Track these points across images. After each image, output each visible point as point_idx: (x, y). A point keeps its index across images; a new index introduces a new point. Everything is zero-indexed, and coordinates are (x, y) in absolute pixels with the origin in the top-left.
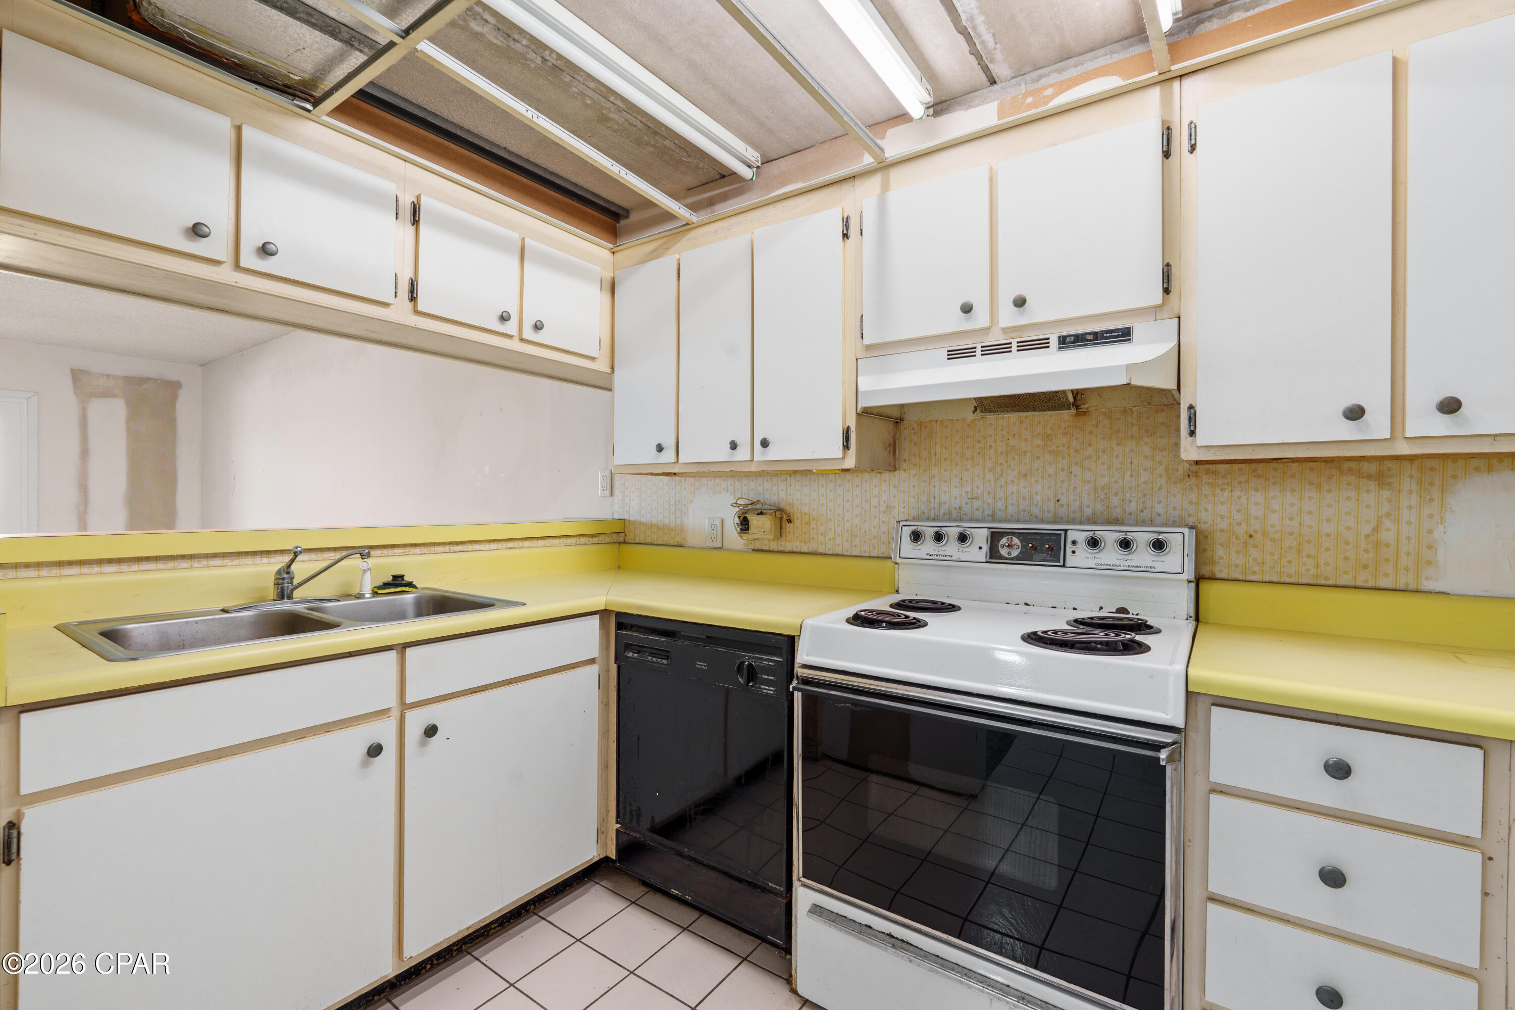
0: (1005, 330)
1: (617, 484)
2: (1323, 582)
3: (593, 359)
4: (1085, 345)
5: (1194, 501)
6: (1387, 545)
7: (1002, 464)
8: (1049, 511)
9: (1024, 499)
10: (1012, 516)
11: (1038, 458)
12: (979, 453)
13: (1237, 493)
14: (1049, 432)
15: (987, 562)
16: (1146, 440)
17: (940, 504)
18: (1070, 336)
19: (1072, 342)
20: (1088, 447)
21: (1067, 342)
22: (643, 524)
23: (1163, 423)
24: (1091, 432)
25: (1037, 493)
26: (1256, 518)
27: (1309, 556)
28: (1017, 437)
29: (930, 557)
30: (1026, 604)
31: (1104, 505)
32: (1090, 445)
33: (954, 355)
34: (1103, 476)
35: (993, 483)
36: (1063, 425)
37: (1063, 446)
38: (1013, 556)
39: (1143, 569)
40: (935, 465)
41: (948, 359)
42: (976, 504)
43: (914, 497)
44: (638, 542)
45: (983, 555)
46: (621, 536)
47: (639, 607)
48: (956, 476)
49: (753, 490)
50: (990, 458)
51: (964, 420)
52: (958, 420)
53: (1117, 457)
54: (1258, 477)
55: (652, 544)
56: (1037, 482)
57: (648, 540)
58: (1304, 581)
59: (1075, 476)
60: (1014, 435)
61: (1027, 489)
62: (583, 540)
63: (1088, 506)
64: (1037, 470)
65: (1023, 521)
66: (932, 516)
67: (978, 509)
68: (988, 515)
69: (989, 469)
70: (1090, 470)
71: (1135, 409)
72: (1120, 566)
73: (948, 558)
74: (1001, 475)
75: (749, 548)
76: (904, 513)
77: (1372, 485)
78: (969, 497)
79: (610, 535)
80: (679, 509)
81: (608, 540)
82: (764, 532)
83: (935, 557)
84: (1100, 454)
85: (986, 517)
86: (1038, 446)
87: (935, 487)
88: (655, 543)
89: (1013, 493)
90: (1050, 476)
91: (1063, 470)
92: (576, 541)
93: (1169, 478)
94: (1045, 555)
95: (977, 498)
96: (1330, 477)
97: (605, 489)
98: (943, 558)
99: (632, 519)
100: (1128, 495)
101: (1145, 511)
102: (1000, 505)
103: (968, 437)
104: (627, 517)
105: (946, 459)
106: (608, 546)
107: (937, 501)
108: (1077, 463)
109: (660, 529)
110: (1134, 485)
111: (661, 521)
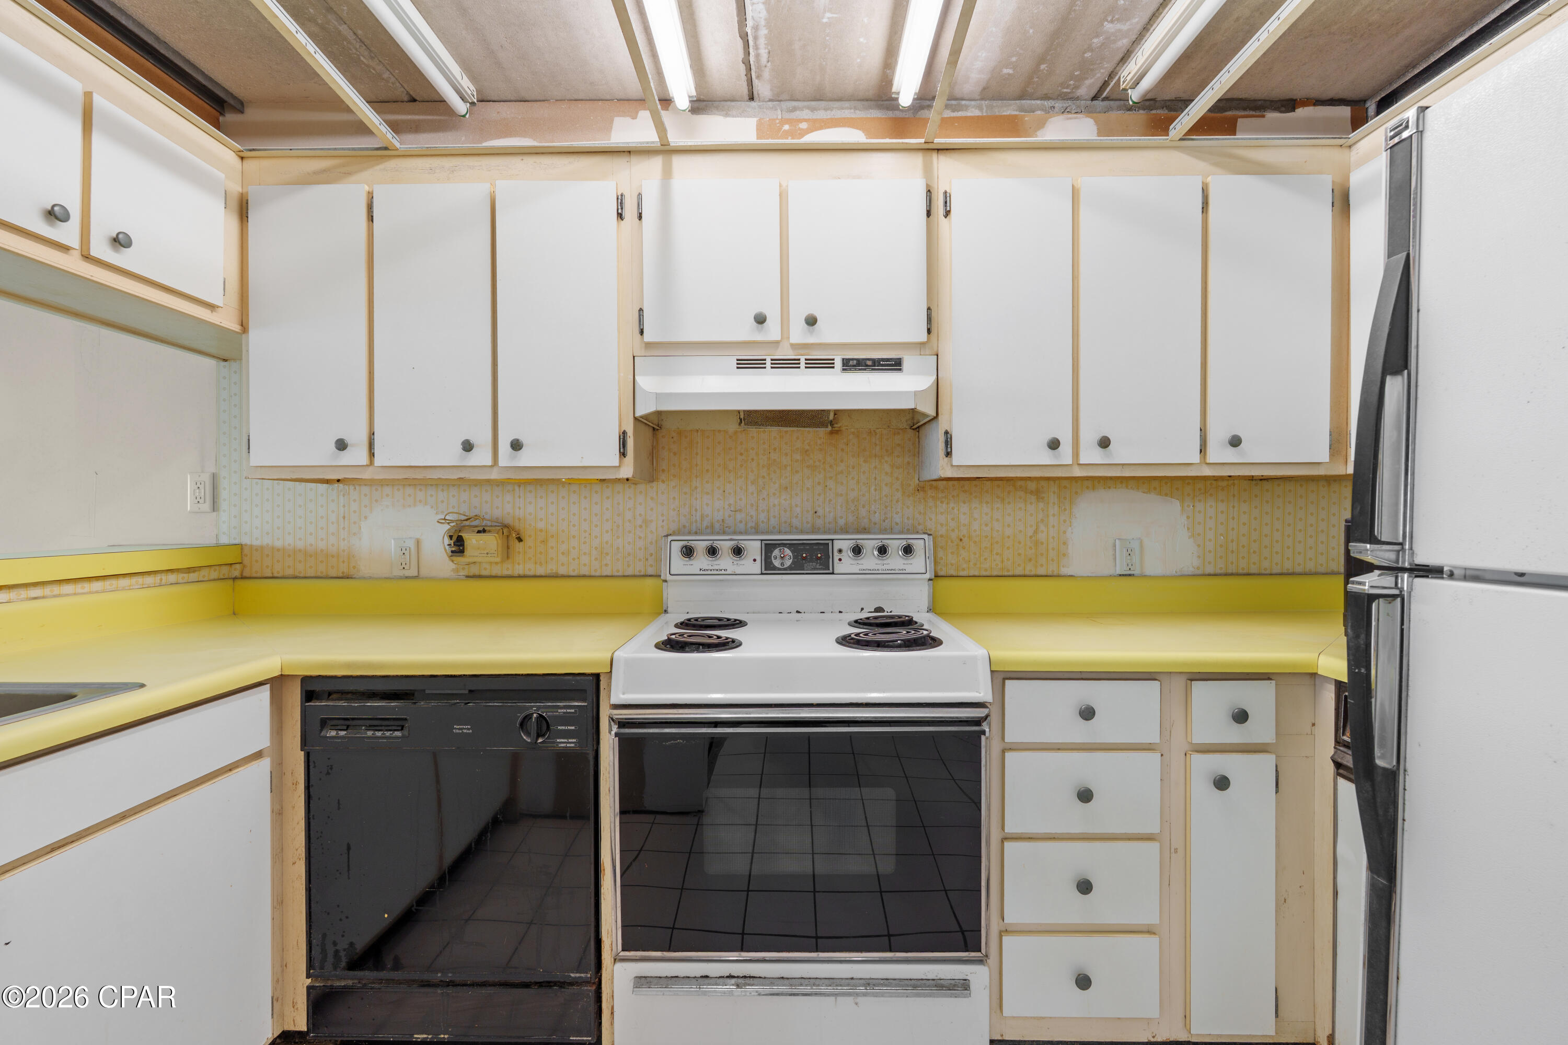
0: (794, 346)
1: (224, 494)
2: (1006, 573)
3: (212, 307)
4: (865, 370)
5: (922, 511)
6: (1042, 543)
7: (764, 477)
8: (807, 522)
9: (785, 511)
10: (774, 527)
11: (797, 472)
12: (741, 466)
13: (952, 505)
14: (807, 447)
15: (762, 574)
16: (886, 458)
17: (702, 516)
18: (853, 359)
19: (854, 366)
20: (841, 464)
21: (850, 365)
22: (278, 550)
23: (899, 445)
24: (842, 450)
25: (796, 506)
26: (964, 525)
27: (997, 554)
28: (777, 450)
29: (703, 572)
30: (798, 612)
31: (854, 516)
32: (842, 461)
33: (743, 364)
34: (853, 490)
35: (755, 495)
36: (819, 442)
37: (820, 461)
38: (785, 566)
39: (897, 572)
40: (697, 477)
41: (738, 368)
42: (739, 516)
43: (674, 510)
44: (270, 575)
45: (757, 567)
46: (235, 570)
47: (348, 665)
48: (719, 488)
49: (464, 502)
50: (752, 471)
51: (726, 432)
52: (719, 431)
53: (864, 472)
54: (965, 491)
55: (296, 577)
56: (797, 494)
57: (289, 572)
58: (995, 573)
59: (830, 489)
60: (775, 449)
61: (788, 502)
62: (172, 578)
63: (841, 517)
64: (797, 483)
65: (785, 533)
66: (694, 529)
67: (741, 522)
68: (751, 527)
69: (751, 482)
70: (842, 483)
71: (878, 431)
72: (878, 570)
73: (723, 572)
74: (764, 488)
75: (461, 574)
76: (662, 527)
77: (1033, 498)
78: (732, 509)
79: (217, 568)
80: (344, 528)
81: (214, 575)
82: (487, 554)
83: (709, 572)
84: (850, 470)
85: (750, 529)
86: (797, 461)
87: (696, 499)
88: (302, 575)
89: (774, 505)
90: (808, 489)
91: (819, 483)
92: (161, 580)
93: (904, 493)
94: (814, 564)
95: (740, 510)
96: (1009, 492)
97: (202, 501)
98: (717, 572)
99: (256, 543)
100: (873, 507)
101: (886, 521)
102: (762, 516)
103: (730, 449)
104: (246, 540)
105: (707, 471)
106: (212, 584)
107: (699, 514)
108: (831, 478)
109: (311, 556)
110: (877, 498)
111: (312, 545)
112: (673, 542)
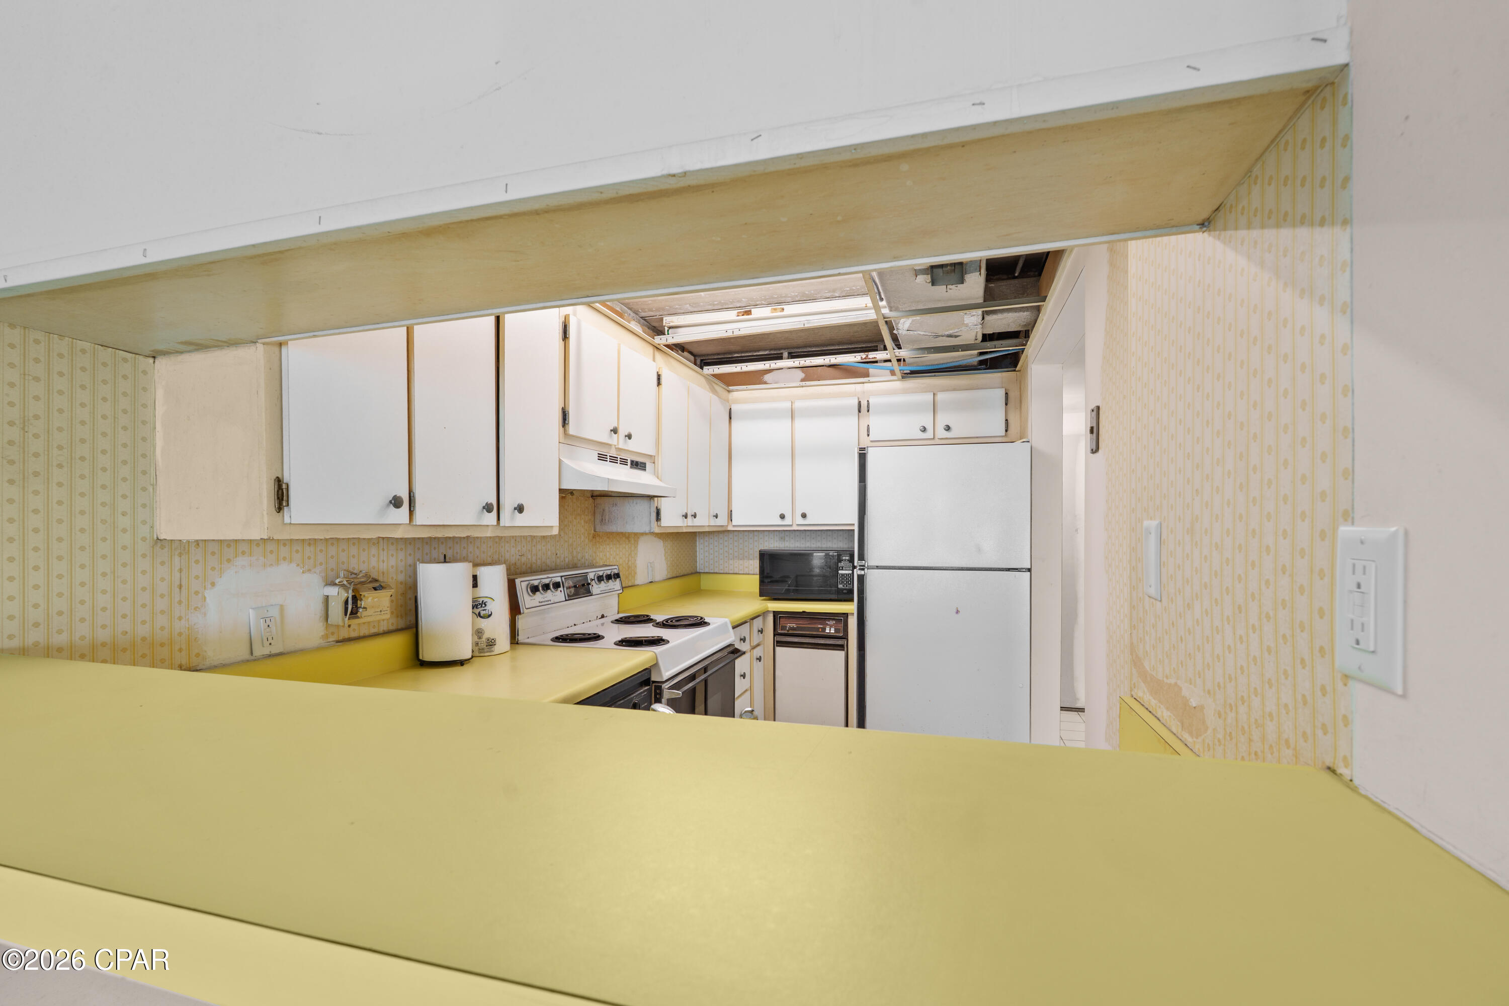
0: (617, 449)
5: (595, 551)
6: (633, 567)
8: (553, 562)
9: (544, 554)
13: (604, 546)
15: (566, 600)
16: (583, 516)
18: (633, 461)
23: (587, 507)
24: (567, 510)
25: (549, 550)
30: (575, 625)
31: (571, 556)
32: (567, 518)
33: (602, 457)
34: (571, 538)
35: (530, 543)
38: (572, 593)
39: (612, 590)
41: (598, 459)
42: (522, 559)
45: (563, 596)
49: (332, 557)
53: (575, 526)
54: (608, 538)
59: (562, 537)
61: (545, 547)
67: (524, 564)
70: (567, 534)
72: (606, 590)
75: (331, 639)
77: (627, 541)
78: (520, 554)
80: (180, 602)
82: (381, 611)
84: (570, 524)
87: (502, 547)
89: (539, 550)
93: (589, 539)
94: (584, 590)
95: (523, 555)
96: (621, 538)
102: (534, 559)
108: (562, 529)
109: (124, 650)
110: (579, 543)
111: (127, 633)
112: (522, 583)
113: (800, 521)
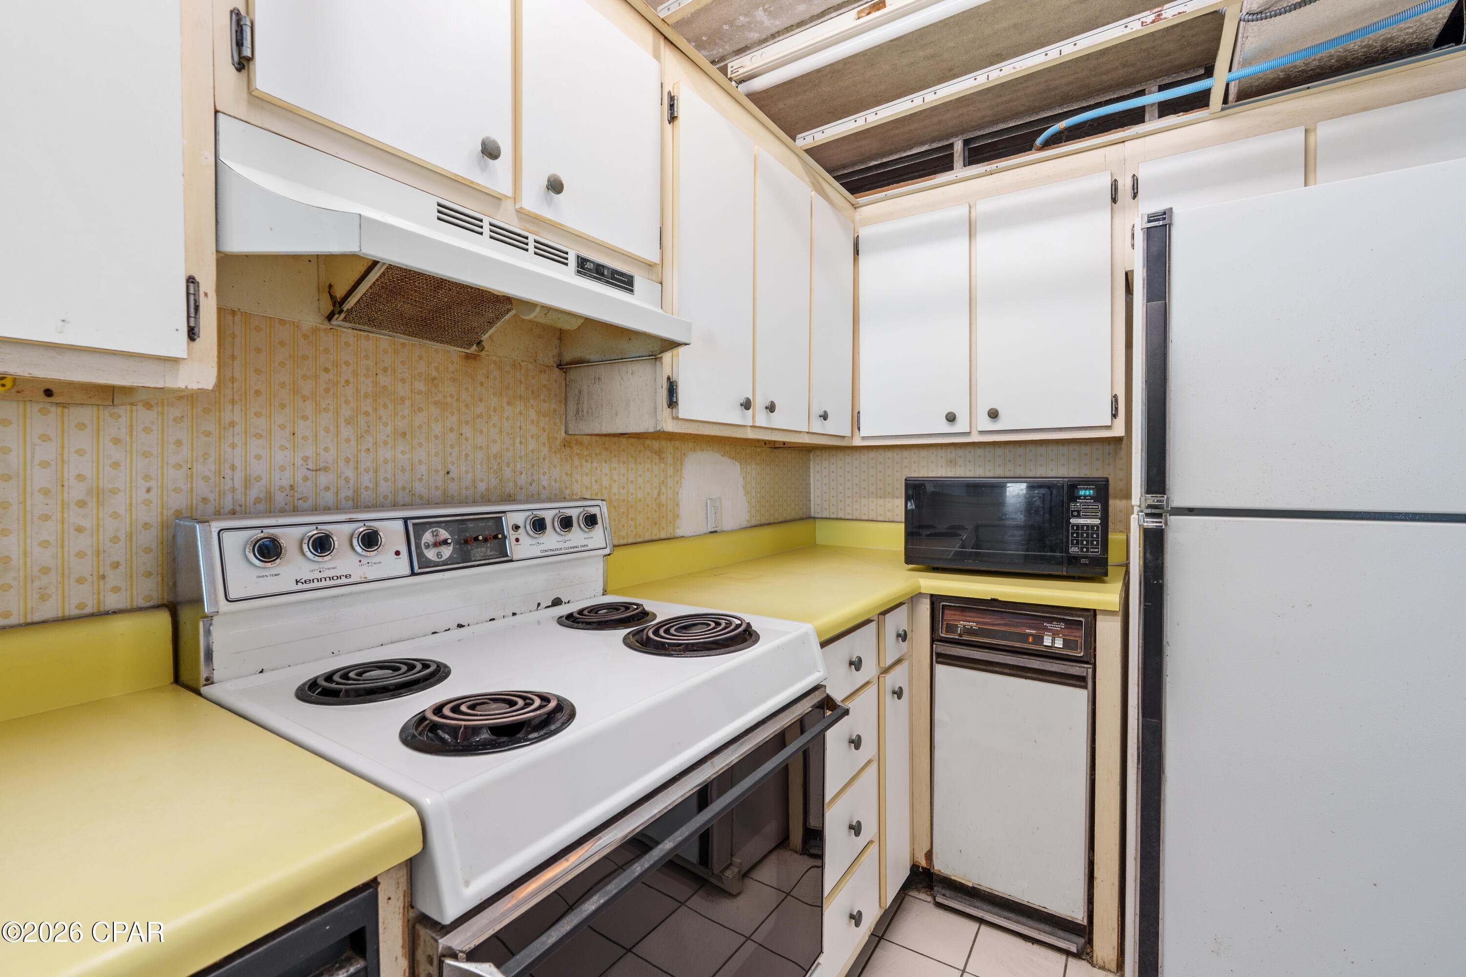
0: (522, 214)
2: (639, 540)
4: (599, 279)
5: (569, 472)
6: (663, 505)
7: (367, 414)
8: (437, 488)
9: (403, 470)
10: (385, 497)
11: (420, 409)
12: (327, 391)
13: (595, 464)
14: (434, 373)
15: (413, 574)
16: (532, 402)
17: (247, 482)
20: (479, 403)
23: (545, 386)
24: (482, 384)
25: (420, 462)
26: (606, 488)
27: (632, 519)
28: (389, 372)
29: (304, 586)
30: (460, 626)
31: (497, 478)
32: (481, 400)
33: (448, 214)
34: (495, 441)
35: (353, 443)
36: (451, 368)
37: (452, 396)
38: (445, 557)
40: (233, 402)
42: (324, 479)
43: (178, 466)
45: (402, 566)
48: (282, 427)
50: (347, 402)
51: (296, 326)
52: (282, 322)
53: (508, 418)
54: (606, 449)
56: (420, 445)
58: (631, 540)
59: (467, 439)
60: (385, 370)
61: (407, 456)
63: (482, 480)
64: (420, 427)
65: (402, 506)
66: (228, 504)
67: (327, 489)
68: (347, 498)
69: (346, 420)
70: (481, 432)
71: (523, 364)
72: (561, 549)
73: (344, 580)
74: (367, 432)
76: (147, 503)
77: (656, 459)
78: (310, 467)
83: (316, 584)
84: (492, 413)
85: (344, 501)
86: (420, 393)
87: (233, 446)
89: (386, 461)
90: (436, 437)
91: (452, 430)
93: (551, 448)
94: (484, 549)
95: (326, 469)
96: (640, 452)
98: (332, 583)
100: (519, 466)
101: (533, 484)
102: (366, 480)
103: (305, 357)
105: (258, 393)
107: (239, 476)
108: (467, 422)
110: (523, 454)
112: (225, 535)
113: (986, 424)
